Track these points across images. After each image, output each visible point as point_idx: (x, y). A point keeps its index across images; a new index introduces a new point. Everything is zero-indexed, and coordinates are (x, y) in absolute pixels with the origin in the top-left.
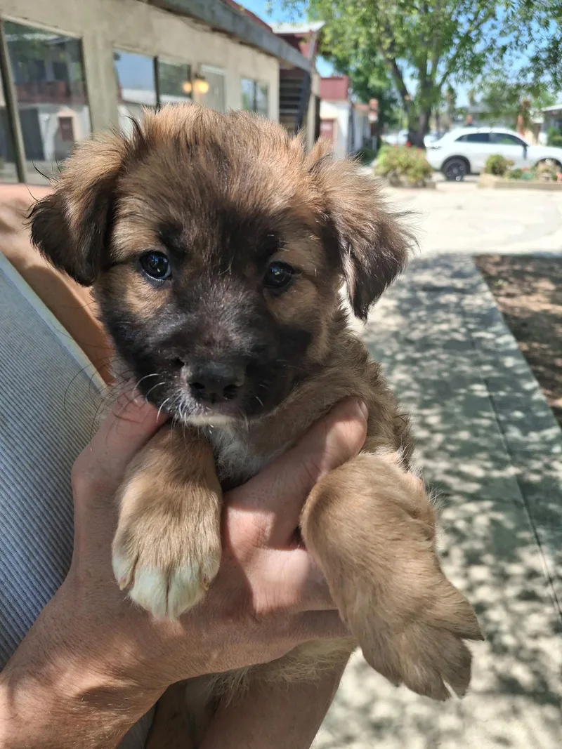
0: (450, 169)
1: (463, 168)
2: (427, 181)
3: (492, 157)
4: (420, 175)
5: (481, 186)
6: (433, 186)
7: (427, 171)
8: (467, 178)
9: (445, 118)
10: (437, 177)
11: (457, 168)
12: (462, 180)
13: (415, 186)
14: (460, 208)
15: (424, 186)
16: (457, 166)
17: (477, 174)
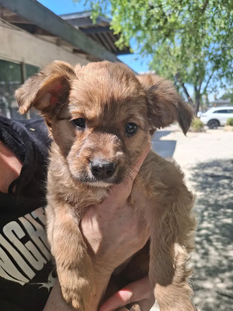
0: (211, 124)
1: (217, 123)
2: (202, 129)
3: (229, 119)
4: (199, 127)
5: (226, 131)
6: (205, 131)
7: (201, 125)
8: (219, 128)
9: (205, 106)
10: (206, 128)
11: (214, 124)
12: (216, 129)
13: (197, 131)
14: (219, 140)
15: (201, 131)
16: (214, 123)
17: (223, 126)
